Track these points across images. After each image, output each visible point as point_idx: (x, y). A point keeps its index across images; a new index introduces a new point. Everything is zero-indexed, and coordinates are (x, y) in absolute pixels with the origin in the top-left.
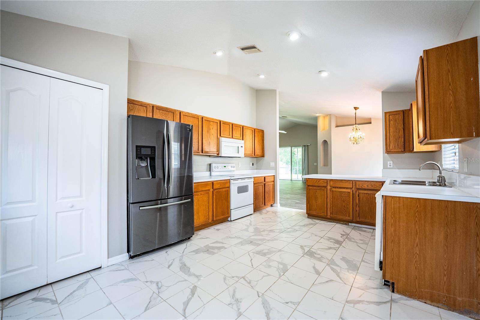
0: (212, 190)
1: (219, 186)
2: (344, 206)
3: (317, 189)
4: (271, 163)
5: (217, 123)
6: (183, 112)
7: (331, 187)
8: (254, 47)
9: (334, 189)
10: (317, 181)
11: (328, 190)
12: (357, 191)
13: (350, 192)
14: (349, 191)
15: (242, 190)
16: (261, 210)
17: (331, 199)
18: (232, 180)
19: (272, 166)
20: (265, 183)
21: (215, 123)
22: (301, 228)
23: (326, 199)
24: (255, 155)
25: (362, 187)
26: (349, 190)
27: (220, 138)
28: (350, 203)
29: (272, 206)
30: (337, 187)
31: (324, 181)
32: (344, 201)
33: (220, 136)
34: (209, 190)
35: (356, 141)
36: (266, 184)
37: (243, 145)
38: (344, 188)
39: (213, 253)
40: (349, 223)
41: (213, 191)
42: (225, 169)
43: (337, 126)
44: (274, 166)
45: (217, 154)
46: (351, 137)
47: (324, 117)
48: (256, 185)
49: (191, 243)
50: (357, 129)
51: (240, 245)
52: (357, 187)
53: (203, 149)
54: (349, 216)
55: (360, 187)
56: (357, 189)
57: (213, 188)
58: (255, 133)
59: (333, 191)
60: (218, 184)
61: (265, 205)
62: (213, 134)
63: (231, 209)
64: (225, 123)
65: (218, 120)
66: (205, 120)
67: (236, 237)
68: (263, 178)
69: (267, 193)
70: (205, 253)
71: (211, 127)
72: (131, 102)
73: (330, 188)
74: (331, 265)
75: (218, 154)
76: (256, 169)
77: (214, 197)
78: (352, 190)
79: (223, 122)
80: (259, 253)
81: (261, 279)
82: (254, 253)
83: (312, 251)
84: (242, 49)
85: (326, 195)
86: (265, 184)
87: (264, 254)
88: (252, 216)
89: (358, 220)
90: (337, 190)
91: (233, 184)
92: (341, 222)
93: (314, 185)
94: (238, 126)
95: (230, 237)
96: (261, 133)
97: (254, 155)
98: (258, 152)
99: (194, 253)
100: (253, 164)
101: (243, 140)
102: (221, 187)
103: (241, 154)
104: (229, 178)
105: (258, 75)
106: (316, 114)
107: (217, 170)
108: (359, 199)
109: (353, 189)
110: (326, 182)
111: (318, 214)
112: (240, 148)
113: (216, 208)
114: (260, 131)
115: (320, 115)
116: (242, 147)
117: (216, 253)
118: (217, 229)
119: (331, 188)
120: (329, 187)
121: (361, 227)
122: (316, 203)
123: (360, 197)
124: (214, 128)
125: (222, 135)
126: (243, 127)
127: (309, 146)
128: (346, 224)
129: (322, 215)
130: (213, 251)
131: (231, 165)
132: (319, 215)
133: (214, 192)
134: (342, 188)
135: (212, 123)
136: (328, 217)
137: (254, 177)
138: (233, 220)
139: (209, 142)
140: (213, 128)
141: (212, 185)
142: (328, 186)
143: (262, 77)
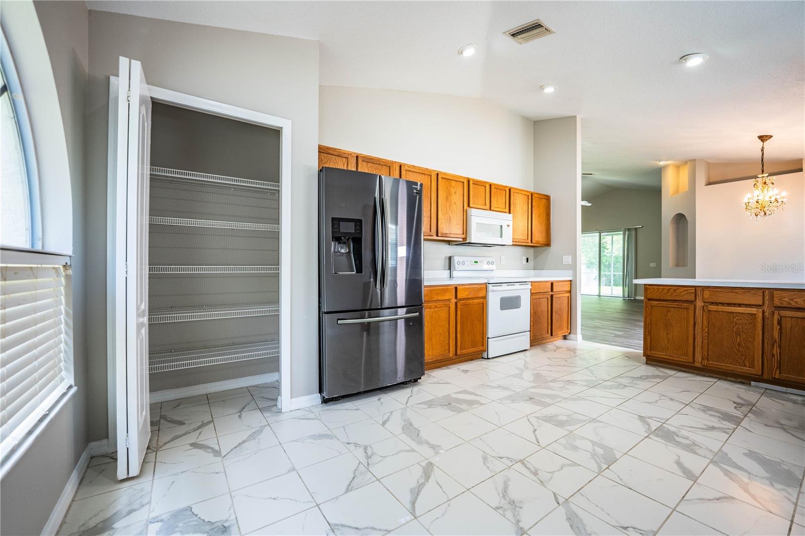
0: (454, 300)
1: (468, 295)
2: (739, 345)
3: (669, 306)
4: (564, 257)
5: (463, 182)
6: (405, 165)
7: (705, 302)
8: (537, 26)
9: (713, 308)
10: (672, 290)
11: (697, 308)
12: (776, 312)
13: (755, 314)
14: (755, 312)
15: (509, 303)
16: (544, 344)
17: (704, 327)
18: (490, 285)
19: (567, 263)
20: (553, 293)
21: (459, 183)
22: (634, 382)
23: (691, 328)
24: (533, 242)
25: (790, 304)
26: (753, 310)
27: (469, 209)
28: (754, 339)
29: (565, 338)
30: (721, 303)
31: (687, 290)
32: (738, 334)
33: (469, 206)
34: (449, 300)
35: (762, 210)
36: (554, 296)
37: (511, 223)
38: (740, 305)
39: (460, 411)
40: (752, 382)
41: (456, 303)
42: (476, 267)
43: (709, 183)
44: (570, 263)
45: (463, 239)
46: (750, 201)
47: (678, 167)
48: (535, 297)
49: (420, 389)
50: (765, 183)
51: (509, 402)
52: (777, 302)
53: (439, 229)
54: (752, 365)
55: (785, 304)
56: (775, 307)
57: (456, 297)
58: (533, 200)
59: (709, 311)
60: (465, 290)
61: (552, 335)
62: (455, 203)
63: (488, 338)
64: (477, 183)
65: (464, 178)
66: (442, 178)
67: (500, 386)
68: (550, 284)
69: (556, 312)
70: (445, 407)
71: (453, 190)
72: (324, 150)
73: (703, 304)
74: (721, 464)
75: (465, 239)
76: (534, 269)
77: (459, 312)
78: (760, 310)
79: (474, 180)
80: (548, 419)
81: (559, 470)
82: (537, 418)
83: (669, 430)
84: (512, 35)
85: (692, 320)
86: (552, 296)
87: (561, 424)
88: (527, 353)
89: (777, 377)
90: (720, 308)
91: (493, 291)
92: (729, 378)
93: (662, 298)
94: (500, 188)
95: (488, 386)
96: (544, 201)
97: (532, 242)
98: (539, 237)
99: (425, 406)
100: (527, 259)
101: (510, 213)
102: (470, 296)
103: (508, 239)
104: (485, 281)
105: (542, 87)
106: (660, 161)
107: (461, 267)
108: (781, 329)
109: (765, 307)
110: (693, 291)
111: (671, 358)
112: (504, 228)
113: (462, 334)
114: (542, 196)
115: (669, 162)
116: (508, 226)
117: (465, 411)
118: (463, 371)
119: (706, 304)
120: (699, 304)
121: (786, 393)
122: (667, 334)
123: (783, 325)
124: (457, 193)
125: (471, 205)
126: (510, 190)
127: (638, 230)
128: (742, 383)
129: (682, 359)
130: (458, 406)
131: (486, 260)
132: (676, 359)
133: (458, 304)
134: (735, 304)
135: (453, 183)
136: (697, 365)
137: (531, 282)
138: (493, 358)
139: (450, 217)
140: (455, 193)
141: (454, 291)
142: (697, 300)
143: (549, 90)
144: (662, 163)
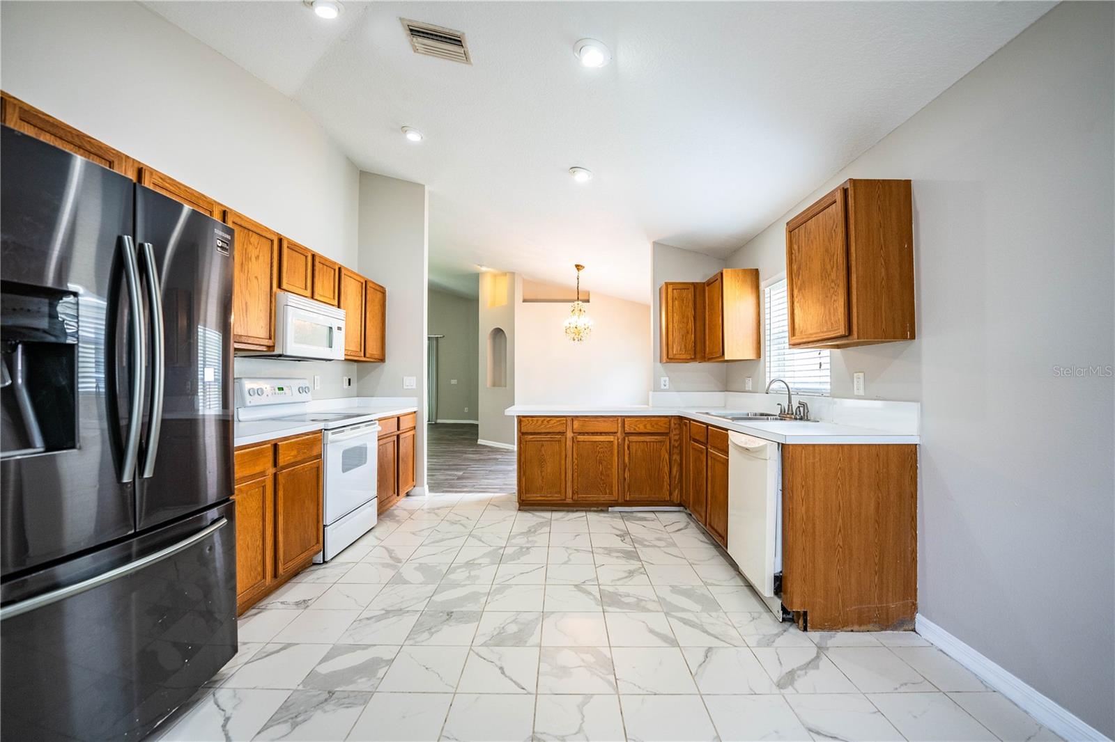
0: (271, 471)
1: (295, 456)
2: (601, 474)
3: (543, 439)
4: (405, 378)
5: (272, 241)
7: (574, 433)
8: (456, 41)
9: (581, 438)
10: (545, 422)
11: (568, 440)
12: (627, 438)
13: (612, 442)
14: (612, 440)
15: (353, 458)
16: (386, 510)
17: (574, 460)
18: (330, 432)
19: (409, 387)
20: (399, 432)
21: (264, 240)
22: (530, 539)
23: (563, 462)
24: (367, 355)
25: (635, 429)
26: (611, 438)
27: (280, 293)
28: (612, 466)
29: (408, 495)
30: (587, 433)
31: (560, 421)
32: (600, 463)
33: (280, 286)
34: (262, 474)
35: (577, 335)
36: (401, 436)
37: (342, 325)
38: (601, 434)
39: (363, 698)
40: (610, 508)
41: (275, 475)
42: (280, 397)
43: (525, 301)
44: (414, 387)
45: (268, 347)
46: (572, 326)
47: (495, 276)
48: (381, 442)
50: (580, 310)
51: (426, 635)
52: (627, 430)
54: (611, 493)
55: (632, 431)
56: (626, 433)
57: (275, 464)
58: (368, 292)
59: (578, 441)
60: (291, 446)
61: (398, 495)
62: (256, 277)
63: (324, 526)
64: (294, 247)
65: (274, 233)
66: (233, 222)
67: (388, 612)
68: (396, 419)
69: (401, 460)
70: (328, 707)
71: (253, 252)
73: (572, 435)
74: (672, 613)
75: (271, 348)
76: (358, 396)
77: (281, 493)
78: (616, 438)
79: (289, 242)
80: (499, 639)
81: (583, 719)
82: (484, 645)
83: (610, 592)
84: (411, 30)
85: (563, 454)
86: (398, 436)
87: (519, 639)
88: (376, 532)
89: (628, 499)
90: (586, 438)
91: (333, 442)
92: (592, 509)
93: (536, 431)
94: (327, 263)
95: (368, 619)
96: (379, 295)
97: (365, 356)
98: (373, 349)
99: (285, 728)
100: (349, 380)
101: (339, 306)
102: (299, 459)
103: (339, 352)
104: (320, 426)
105: (404, 129)
106: (481, 266)
108: (629, 454)
109: (619, 434)
110: (565, 422)
111: (546, 499)
112: (335, 330)
113: (286, 532)
114: (377, 288)
115: (489, 270)
116: (339, 329)
117: (372, 693)
118: (297, 604)
119: (575, 434)
120: (569, 435)
121: (632, 512)
122: (541, 472)
123: (631, 450)
124: (261, 258)
125: (284, 286)
126: (340, 269)
127: (440, 340)
128: (602, 511)
129: (556, 497)
130: (351, 688)
131: (296, 384)
132: (550, 499)
133: (281, 480)
134: (597, 433)
135: (254, 239)
136: (569, 501)
137: (380, 420)
139: (246, 303)
140: (257, 258)
141: (271, 454)
142: (568, 432)
143: (413, 137)
144: (484, 269)
